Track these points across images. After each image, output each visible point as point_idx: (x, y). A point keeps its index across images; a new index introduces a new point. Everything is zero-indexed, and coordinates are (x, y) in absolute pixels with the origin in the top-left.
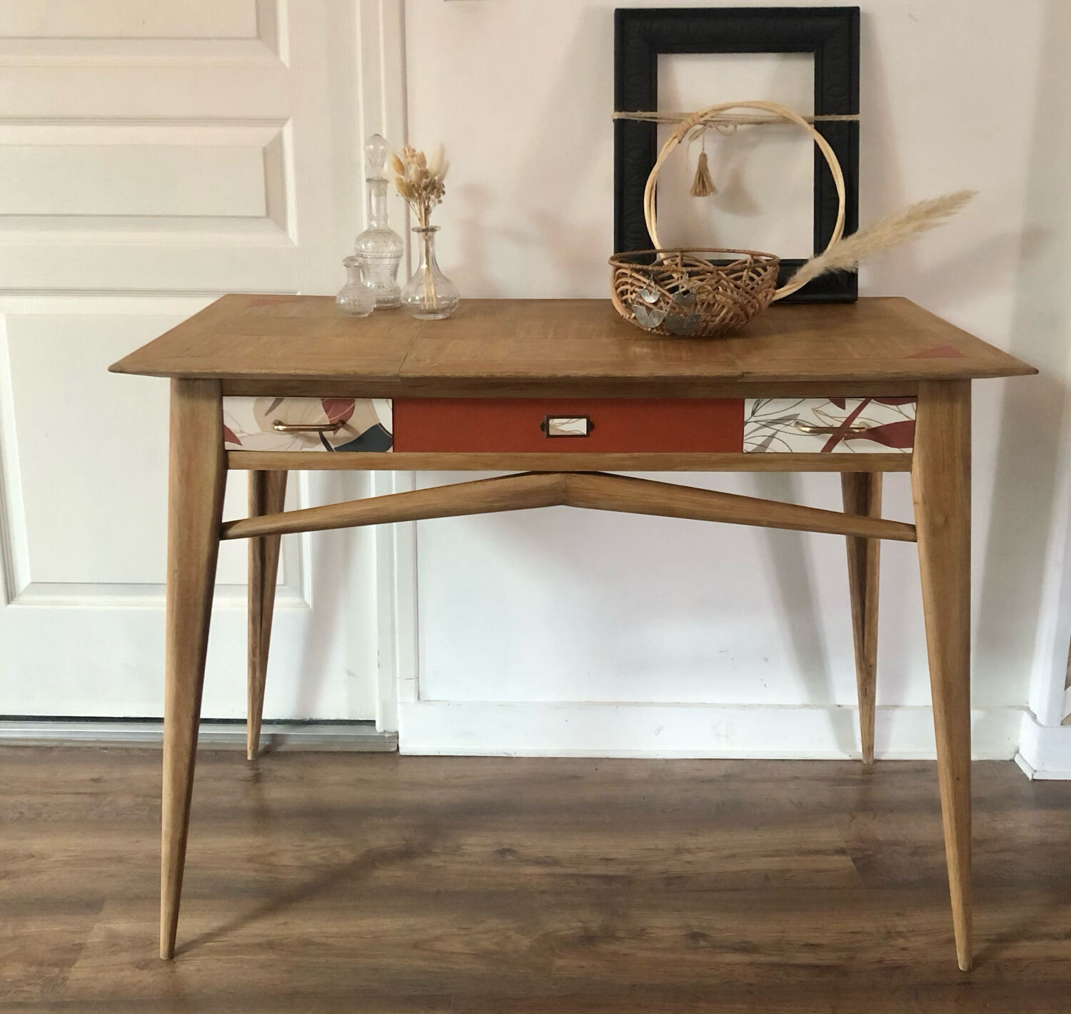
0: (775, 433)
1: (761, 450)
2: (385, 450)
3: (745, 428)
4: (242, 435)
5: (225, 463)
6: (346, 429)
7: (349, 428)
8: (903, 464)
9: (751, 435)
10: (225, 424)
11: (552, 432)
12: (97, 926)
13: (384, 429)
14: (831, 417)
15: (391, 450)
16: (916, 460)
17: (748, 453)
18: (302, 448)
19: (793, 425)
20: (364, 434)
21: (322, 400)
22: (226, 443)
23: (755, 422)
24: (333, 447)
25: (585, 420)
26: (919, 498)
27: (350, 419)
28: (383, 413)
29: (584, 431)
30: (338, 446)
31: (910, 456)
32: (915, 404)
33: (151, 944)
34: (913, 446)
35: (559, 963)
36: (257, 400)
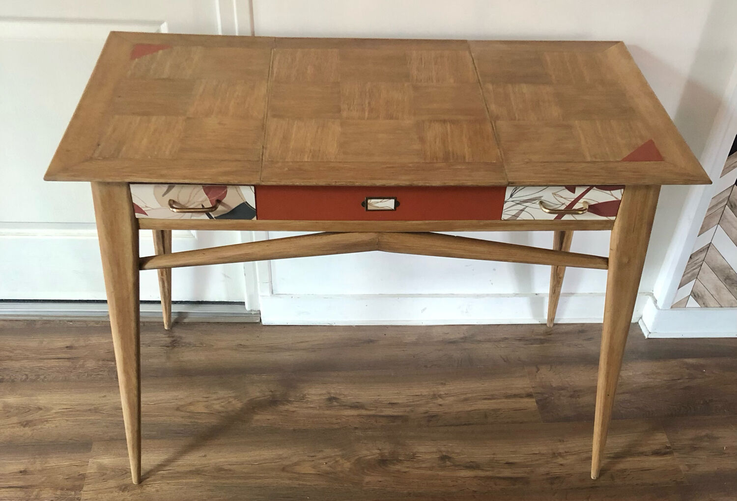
0: (525, 208)
1: (514, 218)
2: (251, 218)
3: (504, 205)
4: (147, 209)
5: (137, 226)
6: (223, 206)
7: (224, 205)
8: (608, 226)
9: (507, 210)
10: (134, 202)
11: (369, 208)
12: (91, 460)
13: (249, 205)
14: (565, 198)
15: (255, 218)
16: (616, 224)
17: (505, 220)
18: (191, 217)
19: (538, 203)
20: (236, 208)
21: (203, 186)
22: (136, 214)
23: (512, 201)
24: (213, 217)
25: (394, 200)
26: (615, 247)
27: (225, 199)
28: (248, 196)
29: (393, 207)
30: (216, 216)
31: (613, 222)
32: (622, 190)
33: (126, 473)
34: (616, 216)
35: (367, 479)
36: (155, 187)
